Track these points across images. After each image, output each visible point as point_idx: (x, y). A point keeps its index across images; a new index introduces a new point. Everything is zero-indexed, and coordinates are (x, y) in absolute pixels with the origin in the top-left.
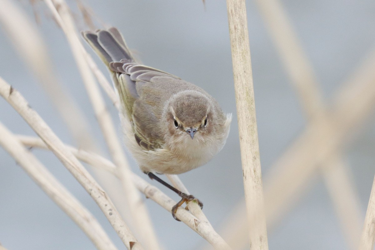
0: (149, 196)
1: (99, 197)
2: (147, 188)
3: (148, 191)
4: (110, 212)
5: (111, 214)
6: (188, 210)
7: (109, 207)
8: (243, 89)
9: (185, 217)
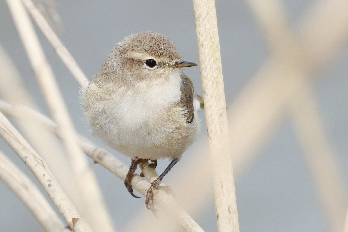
0: (97, 160)
1: (36, 166)
2: (94, 151)
3: (96, 154)
4: (49, 183)
5: (50, 185)
6: (144, 177)
7: (47, 177)
8: (206, 34)
9: (141, 185)
